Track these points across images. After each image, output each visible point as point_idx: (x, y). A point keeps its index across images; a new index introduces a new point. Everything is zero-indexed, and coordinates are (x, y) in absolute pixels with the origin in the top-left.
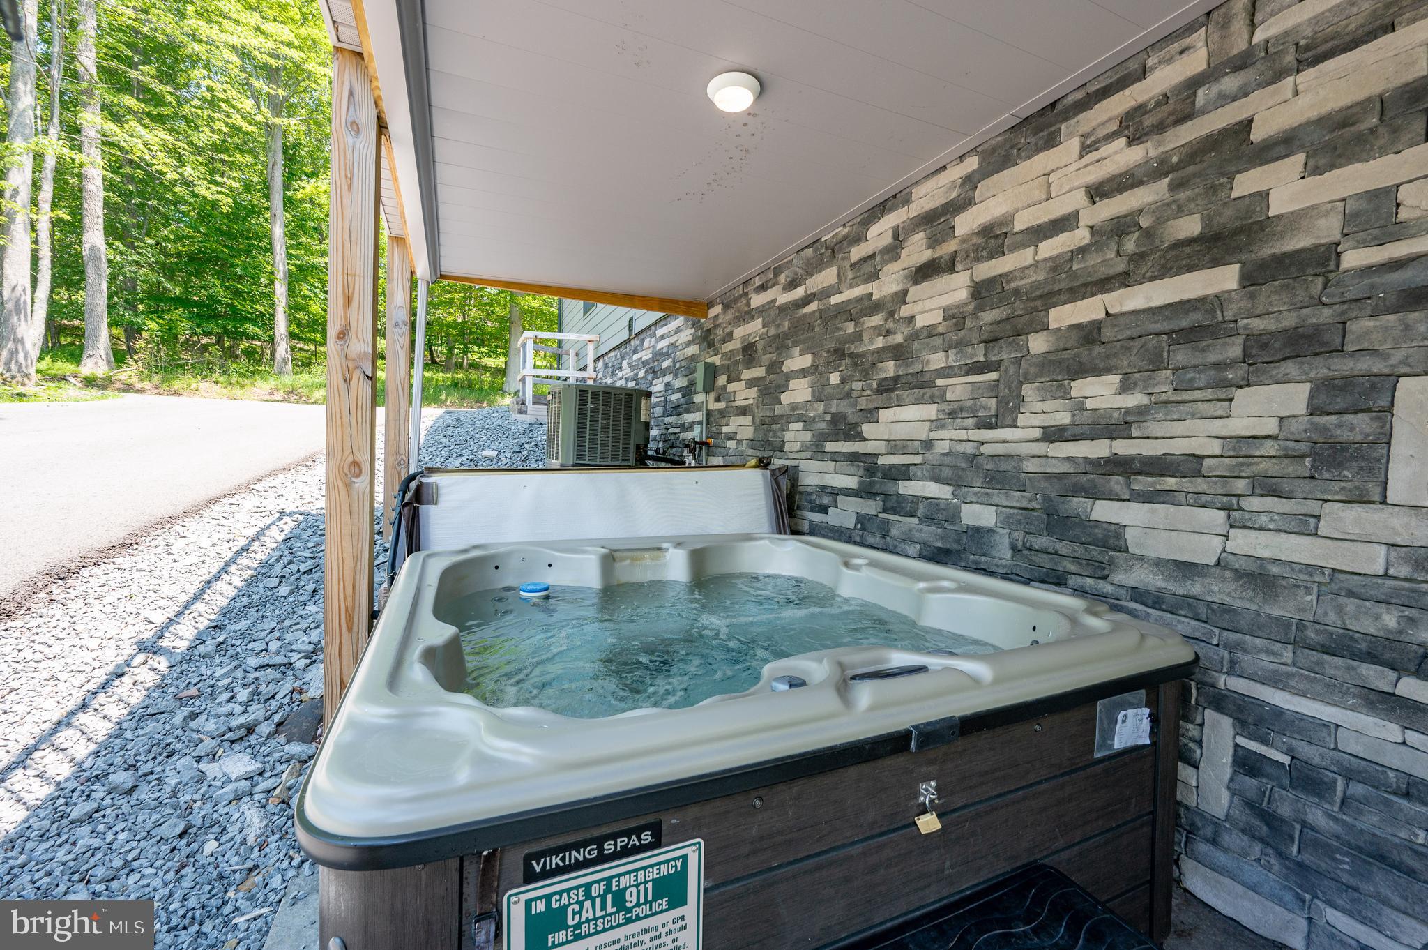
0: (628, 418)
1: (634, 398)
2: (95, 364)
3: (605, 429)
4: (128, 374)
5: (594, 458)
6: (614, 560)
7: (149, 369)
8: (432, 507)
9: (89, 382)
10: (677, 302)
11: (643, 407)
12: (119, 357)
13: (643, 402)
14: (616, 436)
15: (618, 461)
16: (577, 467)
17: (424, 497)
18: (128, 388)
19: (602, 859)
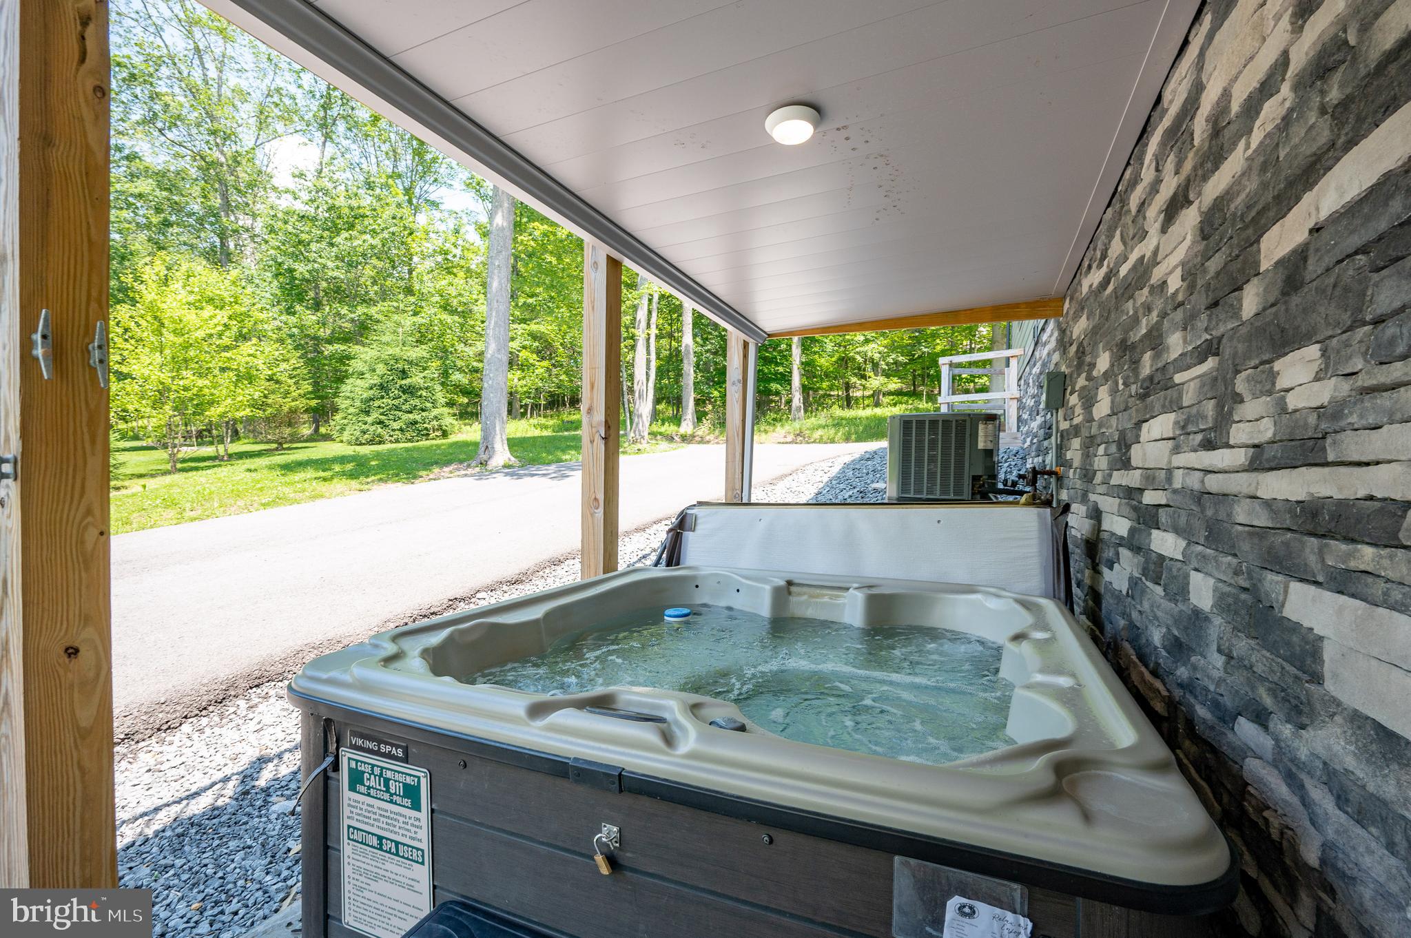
0: (960, 445)
1: (968, 424)
2: (687, 427)
3: (932, 459)
4: (703, 429)
5: (920, 492)
6: (790, 593)
7: (714, 425)
8: (691, 533)
9: (684, 438)
10: (1017, 305)
11: (981, 433)
12: (700, 417)
13: (981, 427)
14: (945, 467)
15: (949, 495)
16: (902, 501)
17: (687, 525)
18: (702, 441)
19: (378, 753)
